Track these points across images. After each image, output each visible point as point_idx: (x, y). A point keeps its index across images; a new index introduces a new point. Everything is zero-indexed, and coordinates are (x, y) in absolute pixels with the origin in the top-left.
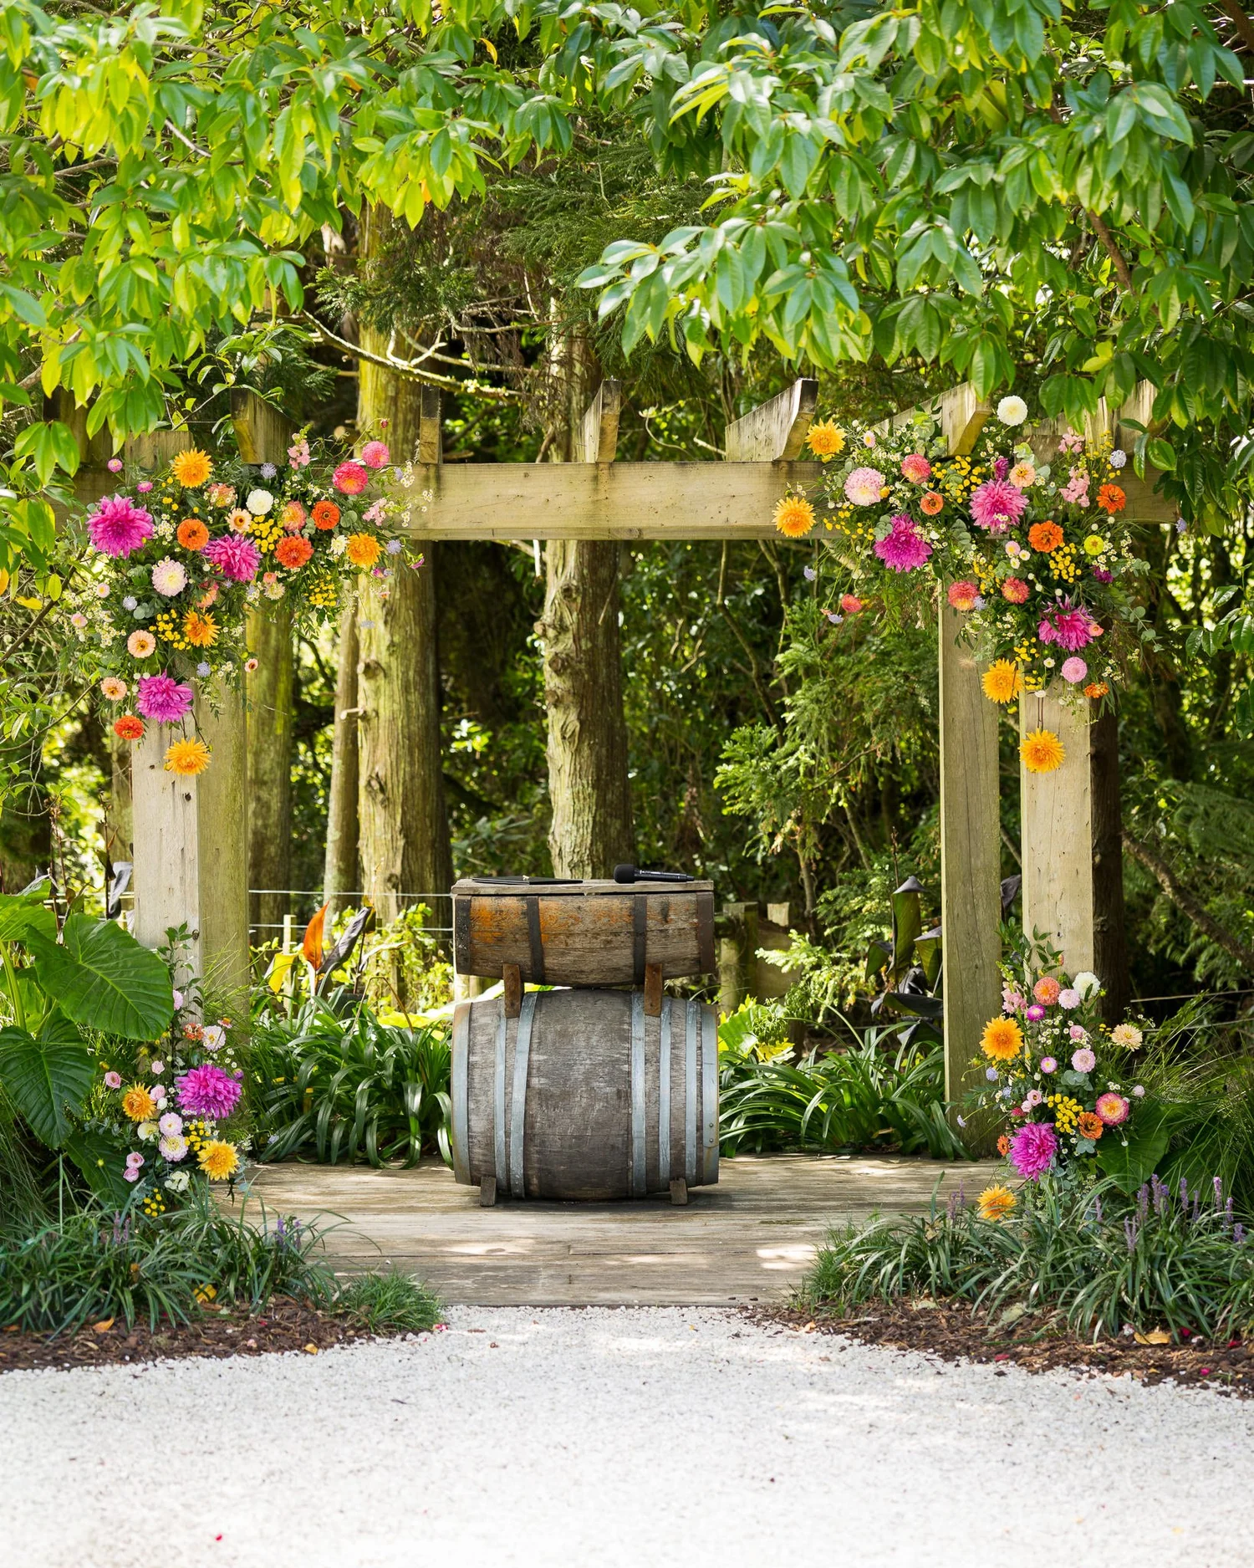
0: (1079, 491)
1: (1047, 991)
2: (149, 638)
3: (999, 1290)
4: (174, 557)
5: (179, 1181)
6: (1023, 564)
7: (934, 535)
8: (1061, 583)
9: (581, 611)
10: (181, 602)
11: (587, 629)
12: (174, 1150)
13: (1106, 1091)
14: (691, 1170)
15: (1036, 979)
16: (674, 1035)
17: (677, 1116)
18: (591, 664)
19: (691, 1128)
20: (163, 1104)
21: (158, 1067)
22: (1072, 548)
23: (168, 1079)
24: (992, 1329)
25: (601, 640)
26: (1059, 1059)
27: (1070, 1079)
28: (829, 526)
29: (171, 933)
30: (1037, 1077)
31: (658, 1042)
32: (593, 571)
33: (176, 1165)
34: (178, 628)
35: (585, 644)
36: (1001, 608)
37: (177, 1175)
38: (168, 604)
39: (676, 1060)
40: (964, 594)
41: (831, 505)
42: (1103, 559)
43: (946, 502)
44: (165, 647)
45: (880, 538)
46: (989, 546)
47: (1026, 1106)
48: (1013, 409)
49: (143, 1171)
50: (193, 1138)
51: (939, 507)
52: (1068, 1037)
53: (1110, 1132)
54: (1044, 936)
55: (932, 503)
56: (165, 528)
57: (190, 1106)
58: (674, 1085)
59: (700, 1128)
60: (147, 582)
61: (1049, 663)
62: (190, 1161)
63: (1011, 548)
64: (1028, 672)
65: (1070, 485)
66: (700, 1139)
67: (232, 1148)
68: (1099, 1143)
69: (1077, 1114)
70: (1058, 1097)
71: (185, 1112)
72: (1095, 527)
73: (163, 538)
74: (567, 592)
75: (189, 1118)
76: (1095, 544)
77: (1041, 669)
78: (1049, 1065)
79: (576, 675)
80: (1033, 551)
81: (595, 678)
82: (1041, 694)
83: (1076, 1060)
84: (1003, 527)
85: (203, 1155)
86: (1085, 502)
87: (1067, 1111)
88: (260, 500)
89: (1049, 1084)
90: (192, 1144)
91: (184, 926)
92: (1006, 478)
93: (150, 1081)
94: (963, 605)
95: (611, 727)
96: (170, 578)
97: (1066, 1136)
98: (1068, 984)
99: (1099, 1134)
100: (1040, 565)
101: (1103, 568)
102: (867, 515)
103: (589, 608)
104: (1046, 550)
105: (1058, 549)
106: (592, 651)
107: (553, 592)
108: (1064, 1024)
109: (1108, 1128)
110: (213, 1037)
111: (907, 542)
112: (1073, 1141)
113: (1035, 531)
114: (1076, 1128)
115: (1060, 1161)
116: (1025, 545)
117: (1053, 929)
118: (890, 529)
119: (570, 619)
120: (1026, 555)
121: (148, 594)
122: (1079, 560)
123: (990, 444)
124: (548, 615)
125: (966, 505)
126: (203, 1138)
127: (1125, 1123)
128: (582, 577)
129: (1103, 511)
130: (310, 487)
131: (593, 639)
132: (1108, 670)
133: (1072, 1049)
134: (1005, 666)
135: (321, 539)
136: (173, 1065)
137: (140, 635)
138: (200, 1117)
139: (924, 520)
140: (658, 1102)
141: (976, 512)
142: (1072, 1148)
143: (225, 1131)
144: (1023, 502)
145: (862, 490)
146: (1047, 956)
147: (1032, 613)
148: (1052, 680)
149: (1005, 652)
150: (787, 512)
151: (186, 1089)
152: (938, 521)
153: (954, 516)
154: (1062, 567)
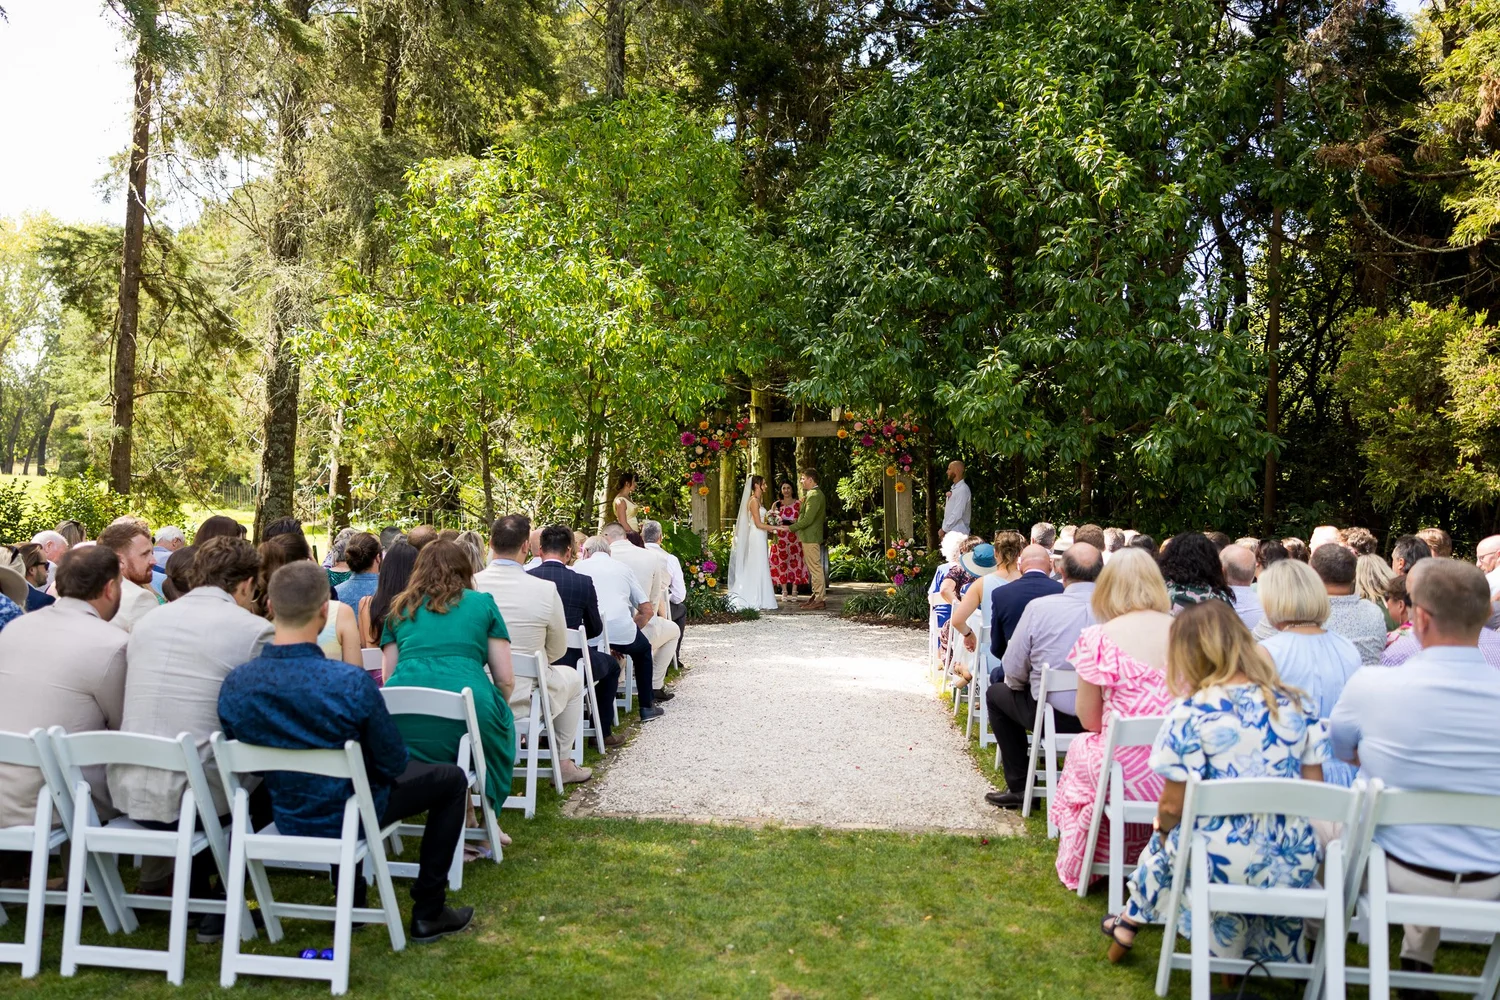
0: (908, 427)
1: (902, 542)
2: (695, 464)
3: (884, 610)
4: (700, 446)
6: (894, 444)
7: (874, 438)
8: (903, 449)
9: (805, 449)
10: (702, 456)
11: (806, 454)
12: (702, 581)
13: (915, 566)
15: (899, 539)
20: (699, 569)
21: (698, 561)
22: (906, 441)
23: (700, 564)
24: (882, 619)
26: (905, 558)
27: (907, 563)
28: (850, 436)
29: (700, 531)
30: (900, 563)
33: (702, 584)
34: (701, 461)
35: (806, 458)
36: (889, 454)
37: (702, 586)
38: (699, 456)
40: (881, 452)
41: (851, 431)
42: (913, 443)
43: (877, 431)
44: (698, 466)
45: (862, 438)
46: (887, 439)
47: (897, 569)
48: (892, 407)
52: (907, 554)
54: (901, 530)
55: (874, 430)
56: (698, 439)
60: (694, 451)
61: (901, 467)
62: (705, 583)
63: (892, 441)
64: (896, 469)
65: (905, 425)
68: (914, 578)
69: (909, 571)
70: (905, 567)
71: (704, 572)
72: (911, 436)
73: (698, 441)
74: (802, 446)
76: (911, 439)
77: (899, 468)
78: (903, 560)
80: (897, 442)
82: (900, 474)
83: (909, 559)
84: (890, 436)
85: (708, 581)
86: (909, 429)
87: (907, 570)
88: (720, 432)
89: (903, 564)
90: (705, 579)
91: (703, 529)
92: (890, 425)
93: (697, 564)
96: (699, 450)
97: (906, 576)
98: (907, 541)
99: (914, 576)
100: (899, 444)
101: (913, 445)
102: (858, 433)
103: (807, 449)
104: (900, 441)
105: (903, 441)
107: (798, 446)
108: (906, 550)
109: (916, 575)
110: (710, 554)
111: (868, 440)
112: (908, 577)
113: (897, 437)
114: (909, 575)
115: (905, 582)
116: (895, 440)
117: (904, 528)
118: (865, 436)
120: (895, 442)
121: (694, 454)
122: (908, 443)
123: (887, 415)
125: (882, 431)
126: (708, 578)
127: (920, 573)
128: (805, 443)
129: (913, 431)
130: (731, 429)
131: (808, 456)
132: (915, 468)
133: (908, 556)
134: (891, 468)
135: (734, 440)
136: (701, 561)
137: (693, 463)
138: (708, 573)
139: (872, 434)
141: (884, 432)
142: (908, 579)
143: (713, 576)
144: (895, 429)
145: (858, 427)
146: (902, 534)
147: (897, 456)
148: (902, 471)
149: (891, 464)
150: (841, 433)
151: (704, 566)
152: (876, 434)
153: (879, 433)
154: (904, 445)
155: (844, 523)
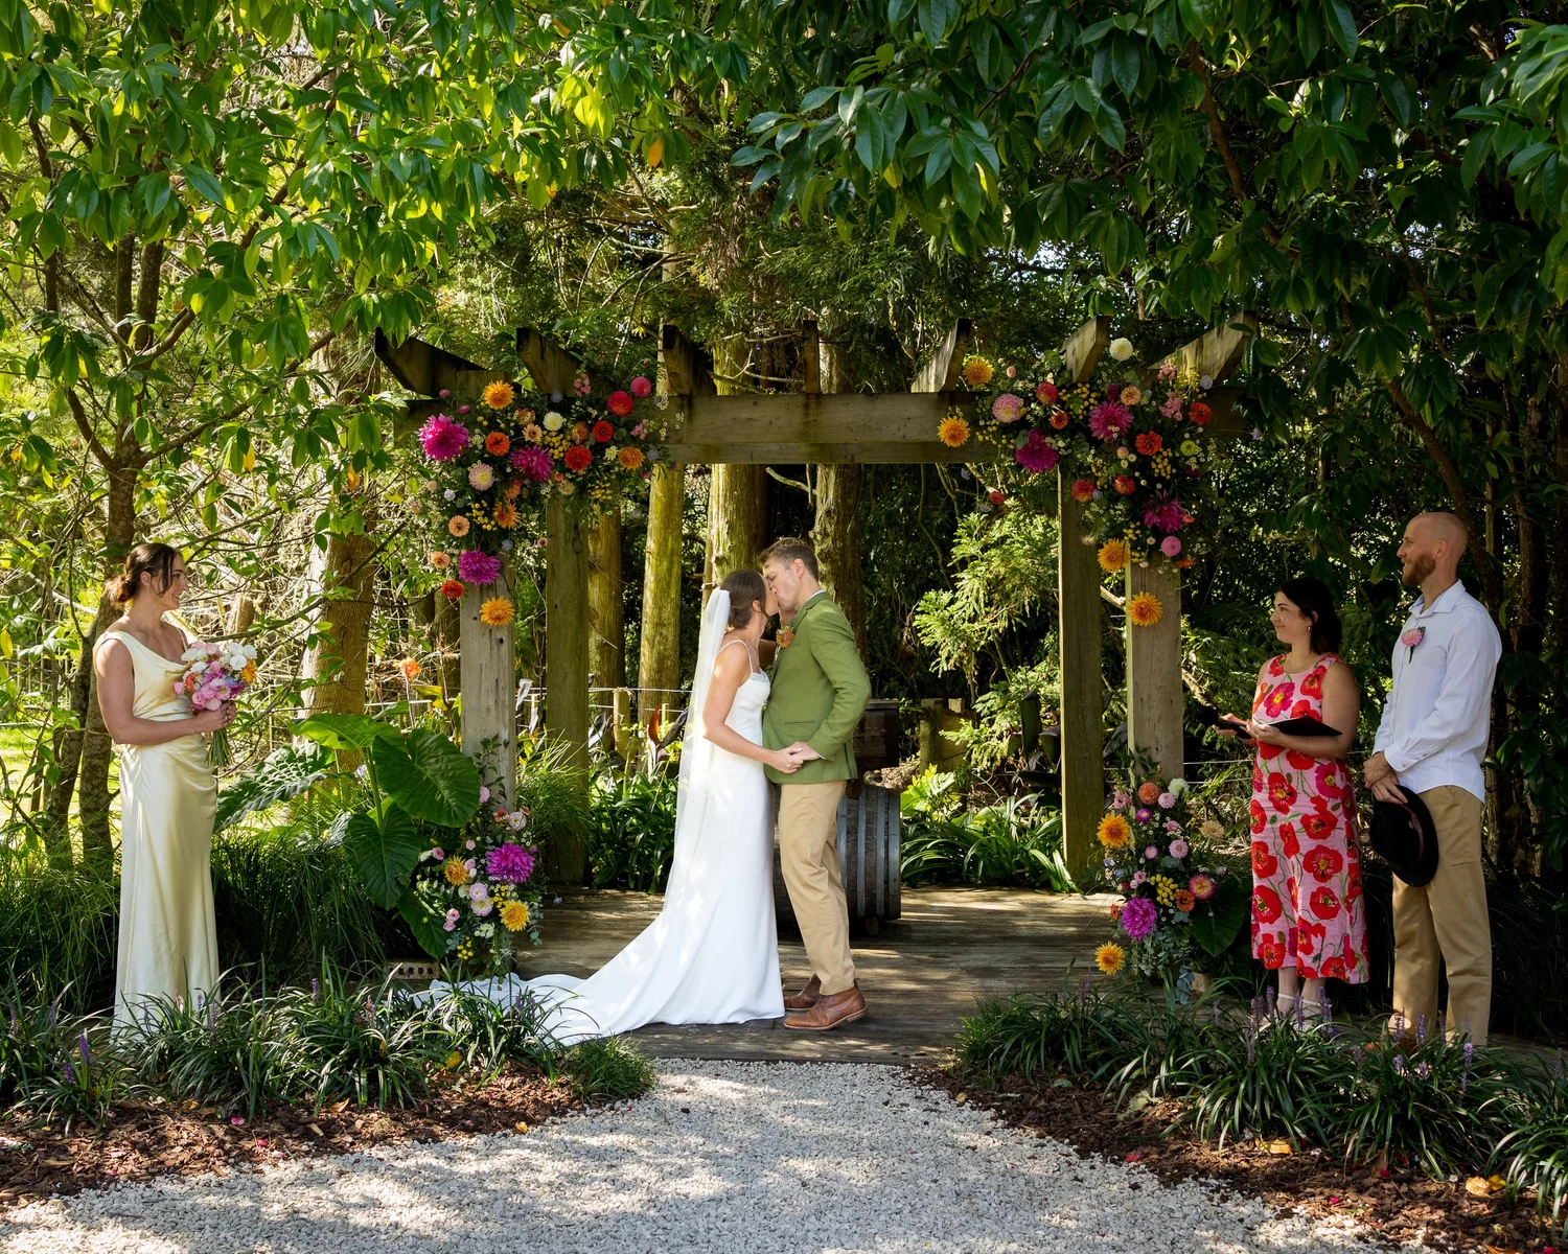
0: (1175, 408)
1: (1148, 793)
2: (465, 522)
3: (1126, 1079)
4: (485, 461)
5: (487, 930)
6: (1130, 464)
7: (1061, 444)
8: (1161, 479)
9: (837, 524)
10: (489, 496)
11: (840, 535)
12: (482, 909)
13: (1196, 872)
14: (880, 910)
15: (1139, 784)
16: (868, 813)
17: (871, 871)
18: (843, 556)
19: (880, 882)
20: (473, 872)
21: (470, 845)
22: (1168, 453)
23: (479, 852)
24: (1121, 1117)
25: (848, 542)
26: (1159, 847)
27: (1167, 863)
28: (980, 438)
29: (485, 743)
30: (1142, 861)
31: (856, 819)
32: (844, 500)
33: (484, 919)
34: (488, 514)
35: (839, 544)
36: (1112, 497)
37: (484, 927)
38: (479, 496)
39: (870, 832)
40: (1084, 489)
41: (982, 423)
42: (1194, 460)
43: (1071, 420)
44: (476, 528)
45: (1019, 447)
46: (1105, 449)
47: (1134, 884)
48: (1122, 348)
49: (458, 923)
50: (496, 899)
51: (1065, 423)
52: (1166, 830)
53: (1200, 905)
54: (1145, 750)
55: (1059, 419)
56: (477, 439)
57: (495, 874)
58: (868, 850)
59: (886, 882)
60: (465, 479)
61: (1151, 541)
62: (494, 916)
63: (1121, 453)
64: (1133, 548)
65: (1168, 403)
66: (887, 889)
67: (525, 905)
68: (1192, 914)
69: (1174, 891)
70: (1158, 877)
71: (491, 878)
72: (1187, 436)
73: (475, 447)
74: (828, 513)
75: (495, 883)
76: (1189, 447)
77: (1144, 547)
78: (1152, 853)
79: (833, 562)
80: (1138, 455)
81: (845, 565)
82: (1144, 565)
83: (1173, 848)
84: (1115, 436)
85: (503, 912)
86: (1179, 416)
87: (1166, 889)
88: (553, 420)
89: (1152, 867)
90: (496, 904)
91: (496, 737)
92: (1117, 398)
93: (467, 855)
94: (1083, 498)
95: (855, 594)
96: (481, 476)
97: (1166, 908)
98: (1164, 788)
99: (1191, 907)
100: (1143, 464)
101: (1194, 467)
102: (1007, 429)
103: (841, 523)
104: (1149, 453)
105: (1158, 453)
106: (842, 549)
107: (820, 513)
108: (1163, 820)
109: (1198, 901)
110: (517, 820)
111: (1040, 450)
112: (1171, 911)
113: (1140, 439)
114: (1174, 902)
115: (1160, 926)
116: (1132, 449)
117: (1152, 743)
118: (1027, 440)
119: (830, 529)
120: (1133, 458)
121: (464, 486)
122: (1173, 462)
123: (1104, 375)
124: (817, 528)
125: (1086, 419)
126: (505, 899)
127: (1211, 897)
128: (837, 504)
129: (1193, 424)
130: (590, 409)
131: (843, 540)
132: (1198, 546)
133: (1170, 840)
134: (1114, 544)
135: (600, 449)
136: (484, 842)
137: (459, 518)
138: (504, 883)
139: (1053, 433)
140: (856, 862)
141: (1093, 425)
142: (1170, 917)
143: (523, 893)
144: (1130, 418)
145: (1006, 411)
146: (1148, 765)
147: (1139, 502)
148: (1153, 554)
149: (1116, 532)
150: (949, 428)
151: (492, 861)
152: (1065, 433)
153: (1077, 429)
154: (1162, 467)
155: (928, 703)
